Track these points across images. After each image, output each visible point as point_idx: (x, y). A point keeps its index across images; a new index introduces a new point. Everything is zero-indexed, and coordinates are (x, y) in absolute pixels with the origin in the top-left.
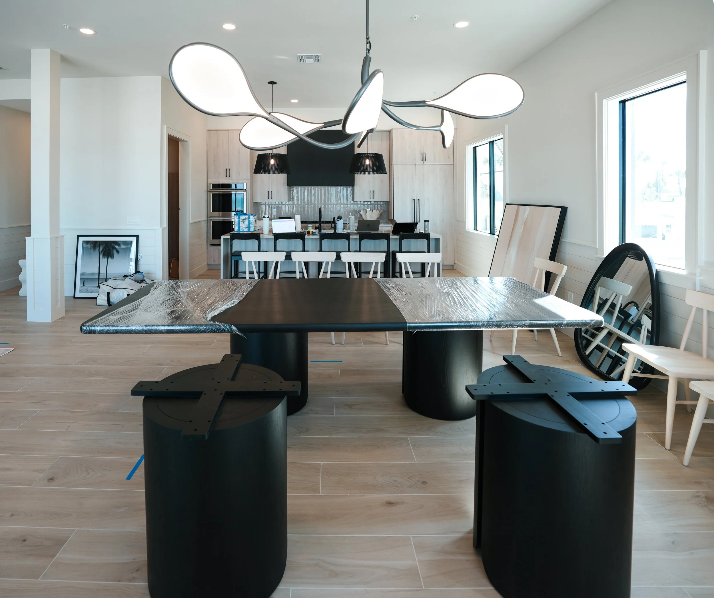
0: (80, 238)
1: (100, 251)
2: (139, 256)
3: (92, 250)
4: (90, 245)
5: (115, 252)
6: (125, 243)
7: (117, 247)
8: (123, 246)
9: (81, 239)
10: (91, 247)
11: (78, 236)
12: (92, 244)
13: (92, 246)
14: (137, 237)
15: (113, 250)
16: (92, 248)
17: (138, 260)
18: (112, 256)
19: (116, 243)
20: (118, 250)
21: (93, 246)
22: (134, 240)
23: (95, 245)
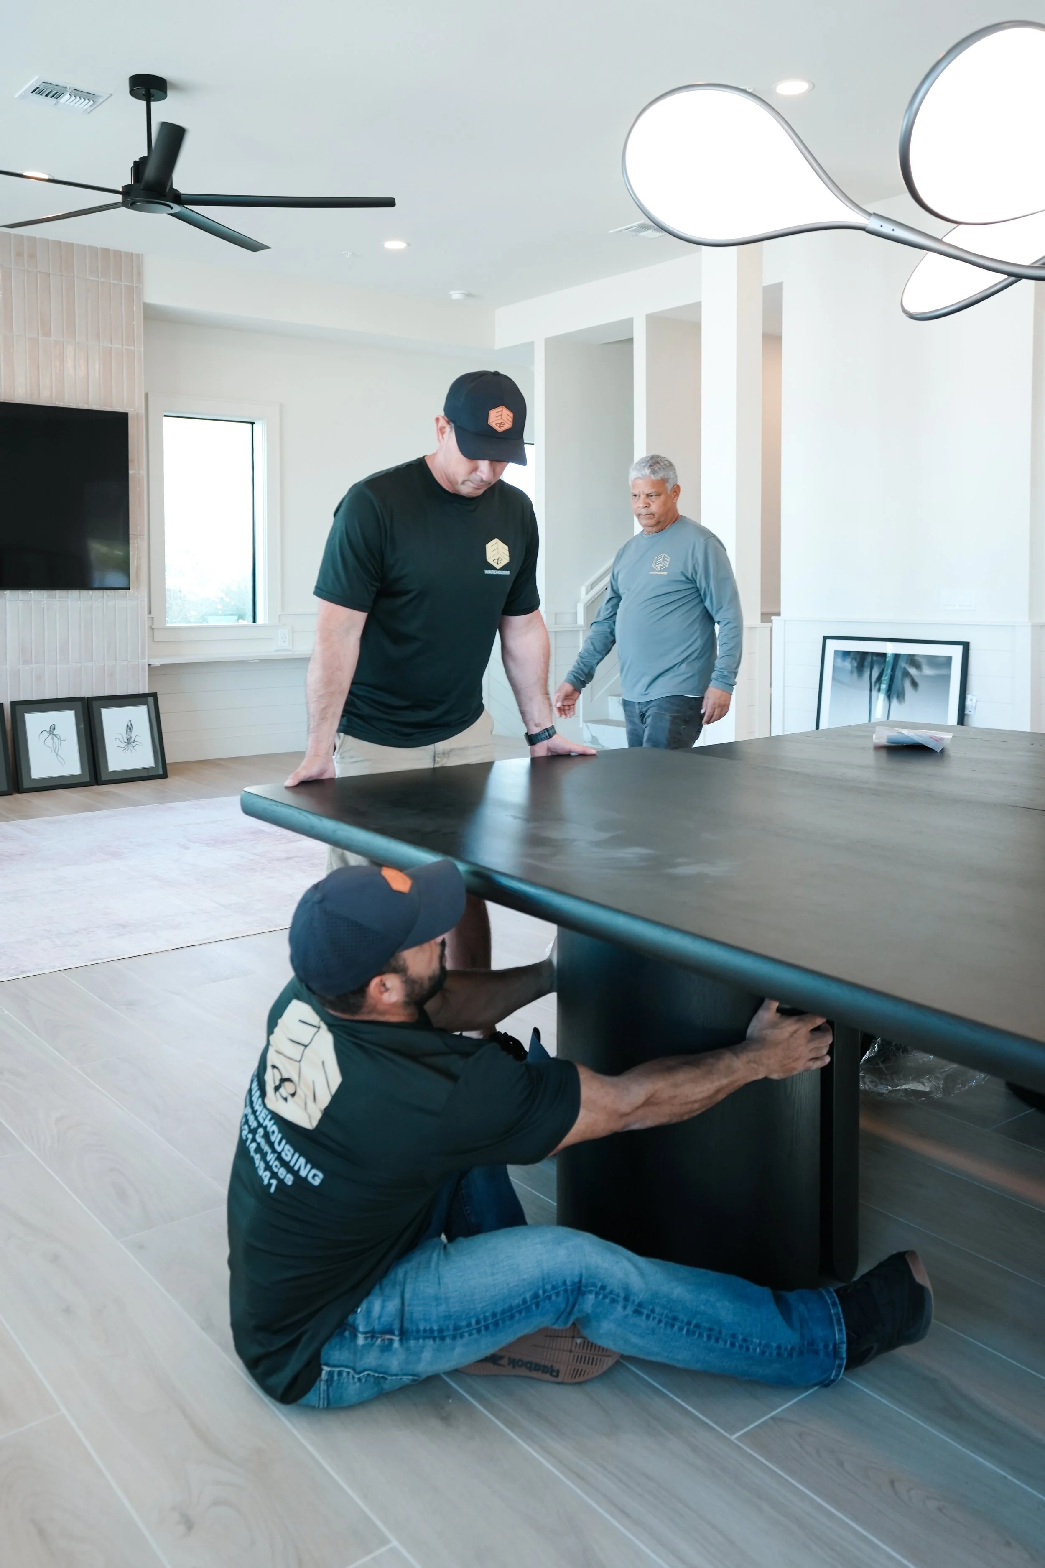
0: (828, 641)
1: (874, 679)
2: (968, 703)
3: (855, 675)
4: (851, 663)
5: (907, 684)
6: (933, 661)
7: (913, 671)
8: (927, 671)
9: (832, 646)
10: (852, 667)
11: (825, 638)
12: (856, 661)
13: (856, 665)
14: (966, 646)
15: (902, 680)
16: (855, 670)
17: (967, 712)
18: (901, 696)
19: (912, 660)
20: (917, 680)
21: (858, 664)
22: (956, 653)
23: (862, 660)
